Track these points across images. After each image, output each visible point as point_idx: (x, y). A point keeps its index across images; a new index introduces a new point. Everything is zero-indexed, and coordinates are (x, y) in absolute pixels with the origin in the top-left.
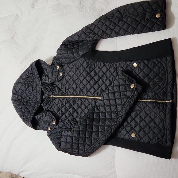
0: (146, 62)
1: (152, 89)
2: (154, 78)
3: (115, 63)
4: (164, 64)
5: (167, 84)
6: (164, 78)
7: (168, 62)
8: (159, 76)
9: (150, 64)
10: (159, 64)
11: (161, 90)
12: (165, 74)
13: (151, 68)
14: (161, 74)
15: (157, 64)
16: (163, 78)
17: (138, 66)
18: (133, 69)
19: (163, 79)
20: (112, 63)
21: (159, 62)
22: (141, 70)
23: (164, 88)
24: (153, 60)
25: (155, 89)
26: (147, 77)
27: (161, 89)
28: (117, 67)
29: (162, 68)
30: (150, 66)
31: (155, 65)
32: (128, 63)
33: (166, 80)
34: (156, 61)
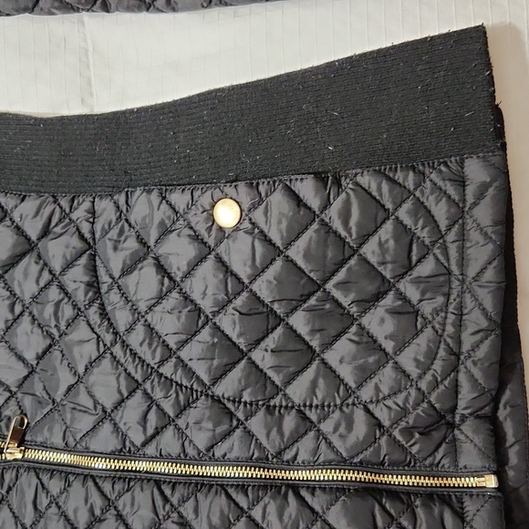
0: (307, 189)
1: (349, 392)
2: (365, 312)
3: (87, 205)
4: (441, 211)
5: (458, 356)
6: (436, 312)
7: (470, 191)
8: (401, 296)
9: (337, 204)
10: (407, 205)
11: (417, 405)
12: (441, 281)
13: (343, 234)
14: (417, 281)
15: (389, 206)
16: (427, 308)
17: (247, 225)
18: (211, 242)
19: (426, 322)
20: (64, 203)
21: (402, 194)
22: (274, 251)
23: (435, 384)
24: (359, 178)
25: (366, 393)
26: (312, 301)
27: (413, 392)
28: (98, 227)
29: (424, 234)
30: (337, 225)
31: (377, 213)
32: (179, 198)
33: (450, 329)
34: (385, 187)
